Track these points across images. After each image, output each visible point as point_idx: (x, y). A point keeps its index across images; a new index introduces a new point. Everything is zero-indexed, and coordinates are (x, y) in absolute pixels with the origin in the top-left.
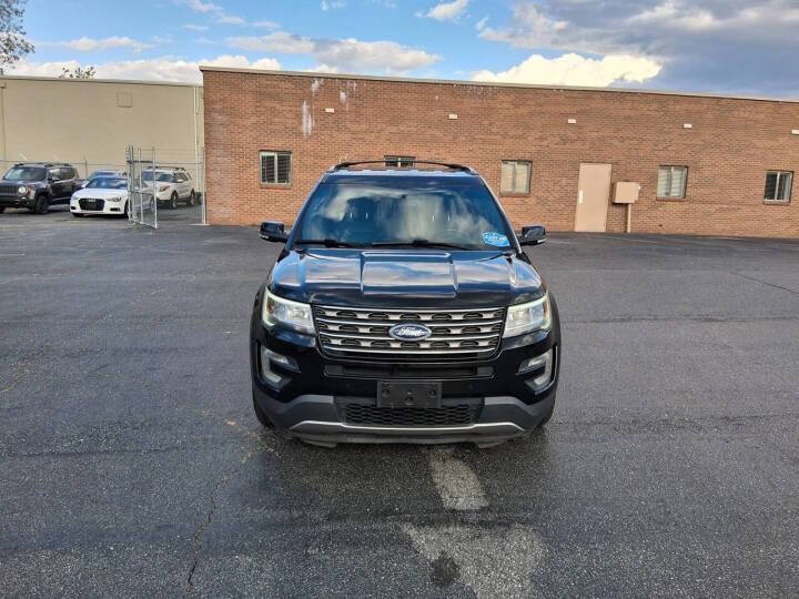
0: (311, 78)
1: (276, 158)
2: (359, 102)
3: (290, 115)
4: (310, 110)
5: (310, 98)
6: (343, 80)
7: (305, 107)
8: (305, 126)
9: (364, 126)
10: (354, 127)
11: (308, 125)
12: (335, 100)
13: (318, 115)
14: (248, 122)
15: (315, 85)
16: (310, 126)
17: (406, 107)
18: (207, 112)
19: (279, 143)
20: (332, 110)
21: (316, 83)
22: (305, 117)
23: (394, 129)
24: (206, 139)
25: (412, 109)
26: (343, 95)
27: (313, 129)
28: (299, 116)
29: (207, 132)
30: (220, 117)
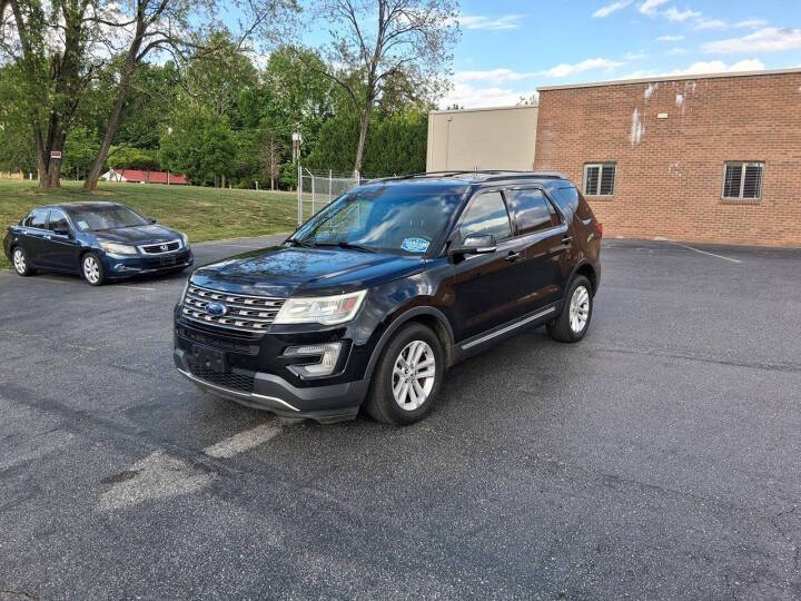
0: (644, 84)
1: (601, 170)
2: (696, 104)
3: (620, 124)
4: (641, 118)
5: (642, 106)
6: (681, 81)
7: (635, 115)
8: (633, 135)
9: (701, 130)
10: (691, 131)
11: (637, 133)
12: (669, 103)
13: (650, 122)
14: (576, 136)
15: (648, 92)
16: (639, 134)
17: (757, 104)
18: (540, 129)
19: (604, 155)
20: (665, 115)
21: (650, 88)
22: (634, 124)
23: (738, 130)
24: (536, 155)
25: (764, 105)
26: (679, 98)
27: (642, 137)
28: (628, 124)
29: (538, 148)
30: (549, 134)
